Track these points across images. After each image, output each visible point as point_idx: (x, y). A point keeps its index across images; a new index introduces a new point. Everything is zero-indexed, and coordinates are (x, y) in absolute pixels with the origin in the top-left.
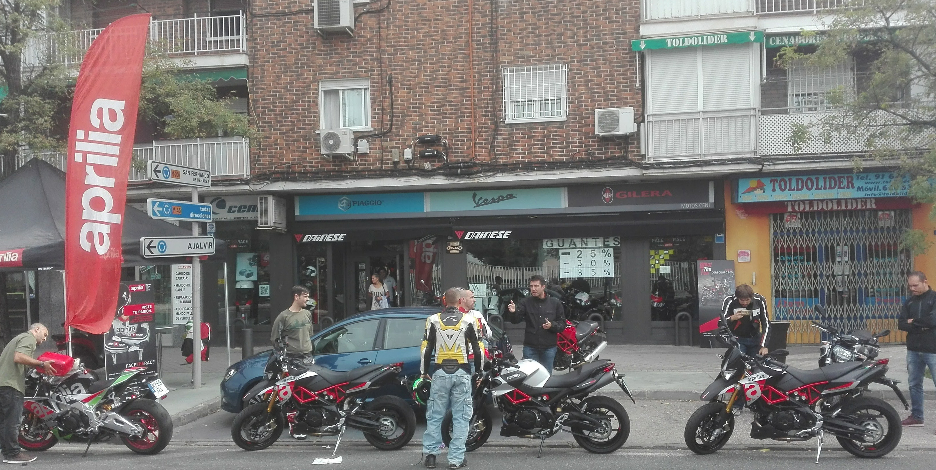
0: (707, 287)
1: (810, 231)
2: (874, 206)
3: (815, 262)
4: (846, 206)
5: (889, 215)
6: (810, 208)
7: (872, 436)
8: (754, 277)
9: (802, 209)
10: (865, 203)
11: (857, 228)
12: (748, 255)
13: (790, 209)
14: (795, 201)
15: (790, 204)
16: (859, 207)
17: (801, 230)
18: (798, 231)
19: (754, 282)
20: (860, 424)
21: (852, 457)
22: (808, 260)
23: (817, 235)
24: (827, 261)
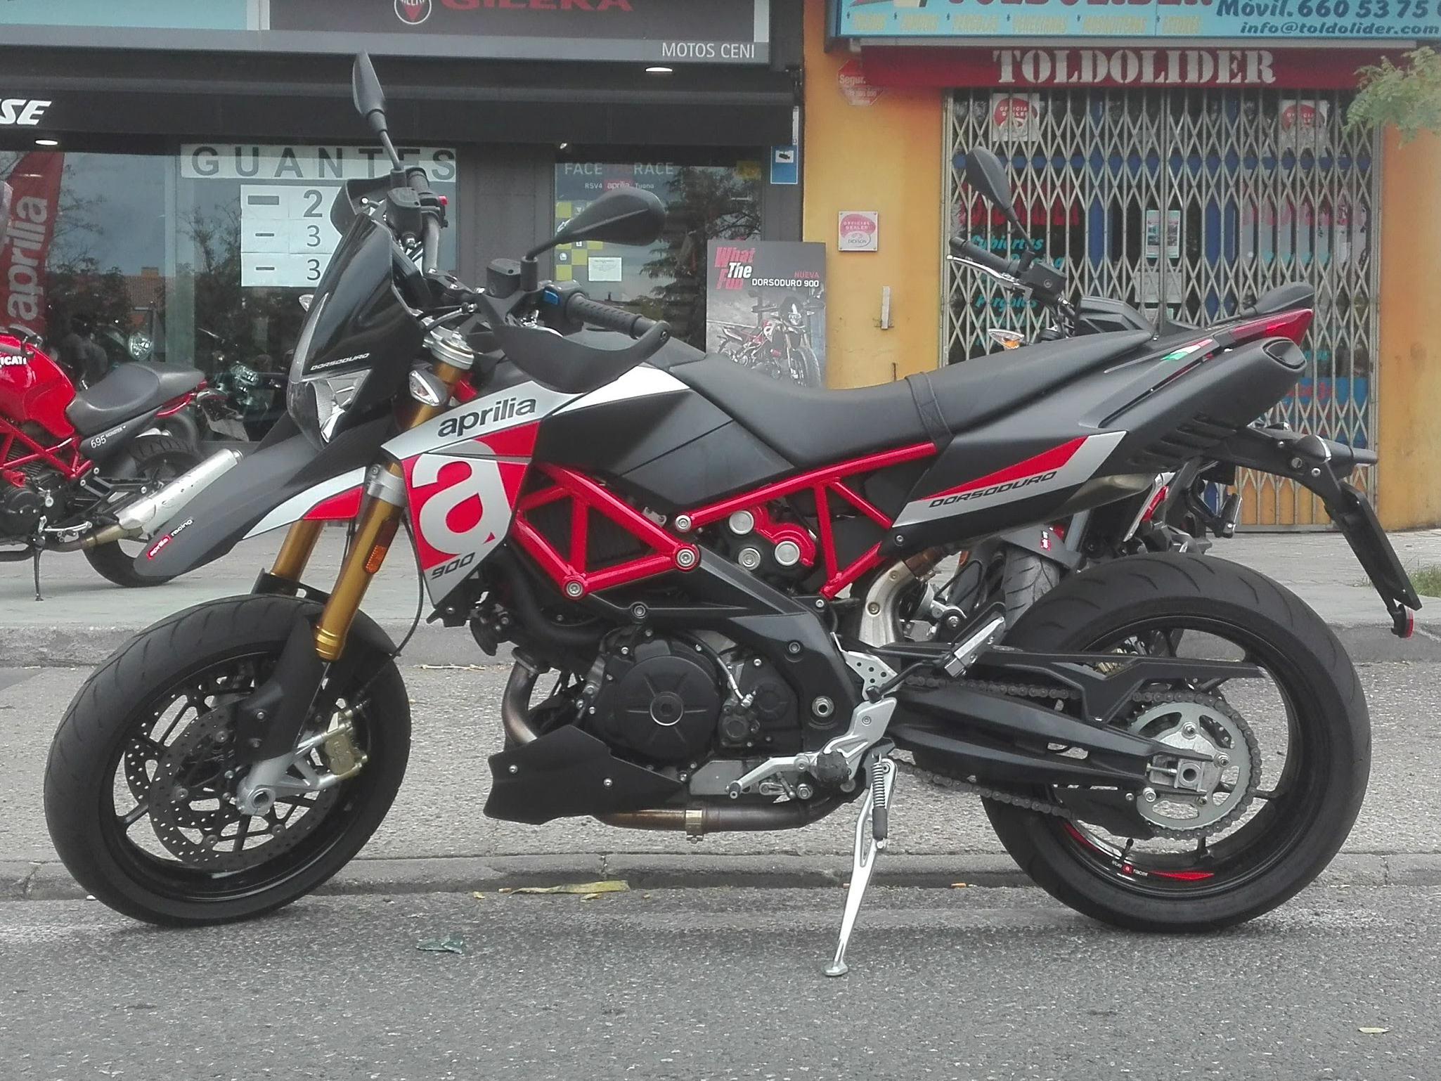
0: (735, 331)
1: (1068, 154)
2: (1269, 78)
3: (1077, 260)
4: (1183, 74)
5: (1313, 111)
6: (1070, 76)
7: (1189, 794)
8: (886, 301)
9: (1044, 74)
10: (1243, 68)
11: (1213, 152)
12: (872, 227)
13: (1007, 76)
14: (1024, 51)
15: (1007, 58)
16: (1223, 78)
17: (1039, 152)
18: (1029, 155)
19: (885, 318)
20: (1122, 722)
21: (1071, 928)
22: (1057, 253)
23: (1087, 169)
24: (1115, 257)
